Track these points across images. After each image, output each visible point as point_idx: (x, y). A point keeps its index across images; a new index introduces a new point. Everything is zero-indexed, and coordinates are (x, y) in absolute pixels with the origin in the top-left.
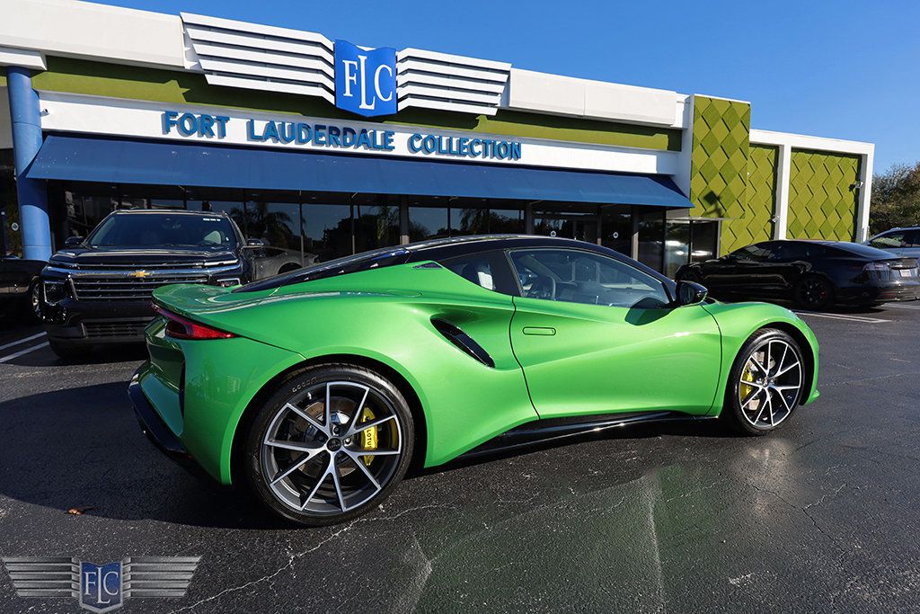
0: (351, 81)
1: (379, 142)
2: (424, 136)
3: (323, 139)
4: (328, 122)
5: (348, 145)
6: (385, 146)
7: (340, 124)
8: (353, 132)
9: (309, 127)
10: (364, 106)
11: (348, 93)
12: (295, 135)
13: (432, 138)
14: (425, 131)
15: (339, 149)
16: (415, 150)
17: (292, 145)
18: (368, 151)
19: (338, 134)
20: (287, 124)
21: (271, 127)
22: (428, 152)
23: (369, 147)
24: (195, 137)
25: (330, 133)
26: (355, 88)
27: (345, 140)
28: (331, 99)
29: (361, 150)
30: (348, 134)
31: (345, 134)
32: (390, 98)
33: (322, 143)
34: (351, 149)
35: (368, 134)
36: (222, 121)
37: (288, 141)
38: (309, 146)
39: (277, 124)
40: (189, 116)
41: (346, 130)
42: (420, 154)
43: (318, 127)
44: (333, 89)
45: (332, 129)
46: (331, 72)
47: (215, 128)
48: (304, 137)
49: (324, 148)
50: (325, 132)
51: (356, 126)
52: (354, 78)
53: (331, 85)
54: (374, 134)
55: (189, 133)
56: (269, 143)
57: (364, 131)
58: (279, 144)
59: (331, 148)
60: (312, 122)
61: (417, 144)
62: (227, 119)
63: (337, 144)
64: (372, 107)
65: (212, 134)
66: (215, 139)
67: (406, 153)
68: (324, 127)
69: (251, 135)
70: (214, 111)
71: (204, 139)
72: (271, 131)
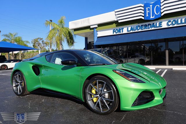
0: (148, 12)
1: (158, 25)
2: (172, 21)
3: (143, 28)
4: (144, 24)
5: (149, 28)
6: (160, 26)
7: (147, 23)
8: (150, 25)
9: (140, 26)
10: (151, 17)
11: (147, 16)
12: (137, 29)
13: (174, 21)
14: (172, 19)
15: (147, 30)
16: (169, 25)
17: (136, 31)
18: (155, 29)
19: (147, 26)
20: (135, 27)
21: (132, 28)
22: (174, 25)
23: (155, 27)
24: (118, 33)
25: (145, 26)
26: (149, 14)
27: (148, 27)
28: (143, 18)
29: (153, 29)
30: (149, 25)
31: (148, 26)
32: (159, 13)
33: (143, 29)
34: (150, 29)
35: (155, 24)
36: (123, 29)
37: (135, 30)
38: (140, 30)
39: (133, 27)
40: (117, 30)
41: (149, 24)
42: (171, 26)
43: (142, 26)
44: (144, 16)
45: (145, 25)
46: (143, 12)
47: (121, 31)
48: (139, 29)
49: (143, 30)
50: (144, 26)
51: (151, 23)
52: (149, 11)
53: (143, 15)
54: (156, 24)
55: (117, 33)
56: (131, 32)
57: (154, 24)
58: (133, 31)
59: (145, 30)
60: (140, 25)
61: (170, 23)
62: (123, 28)
63: (147, 28)
64: (154, 17)
65: (121, 32)
66: (121, 33)
67: (166, 27)
68: (143, 25)
69: (128, 31)
70: (121, 27)
71: (120, 33)
72: (132, 29)
